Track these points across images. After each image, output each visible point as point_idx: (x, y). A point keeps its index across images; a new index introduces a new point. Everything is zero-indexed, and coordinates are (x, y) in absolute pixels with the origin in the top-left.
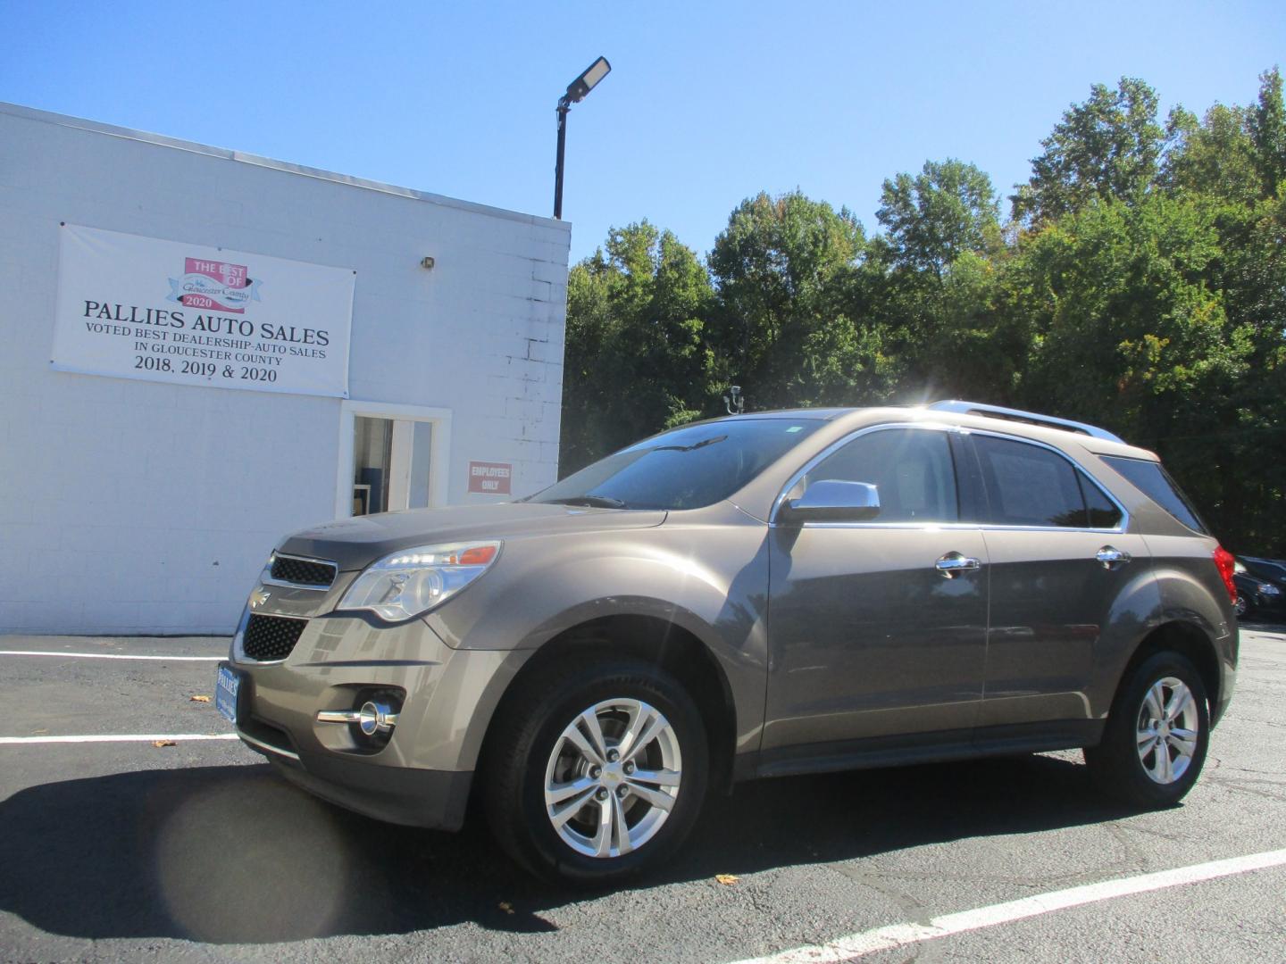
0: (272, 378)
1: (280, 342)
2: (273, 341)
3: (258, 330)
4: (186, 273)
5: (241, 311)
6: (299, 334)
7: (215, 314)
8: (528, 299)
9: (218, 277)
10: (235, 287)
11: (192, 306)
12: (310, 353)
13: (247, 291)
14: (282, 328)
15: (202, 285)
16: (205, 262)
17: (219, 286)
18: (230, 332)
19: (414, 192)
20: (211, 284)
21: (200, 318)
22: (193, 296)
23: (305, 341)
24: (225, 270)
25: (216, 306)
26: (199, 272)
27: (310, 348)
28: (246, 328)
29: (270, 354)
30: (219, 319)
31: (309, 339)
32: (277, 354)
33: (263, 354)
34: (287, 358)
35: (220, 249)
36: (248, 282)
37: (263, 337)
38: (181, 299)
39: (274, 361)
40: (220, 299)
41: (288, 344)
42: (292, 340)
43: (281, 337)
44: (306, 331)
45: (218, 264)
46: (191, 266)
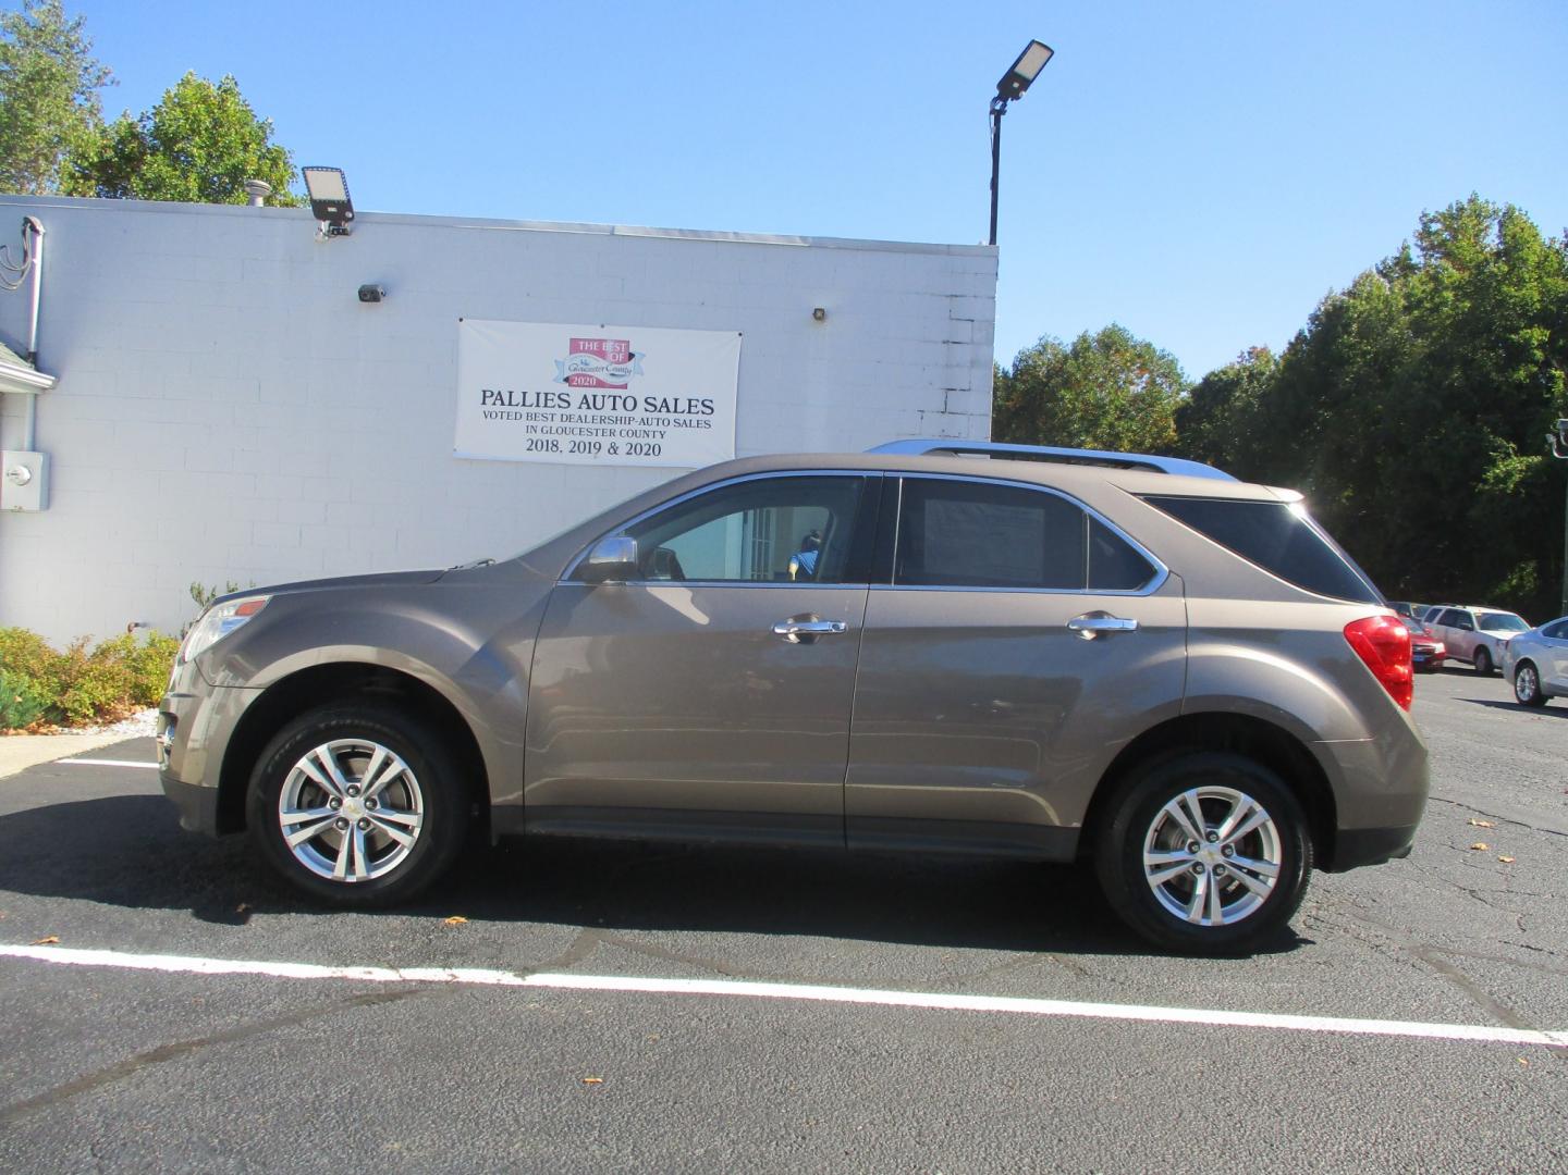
0: (657, 453)
1: (664, 414)
2: (656, 414)
3: (641, 404)
4: (571, 353)
5: (625, 387)
6: (682, 405)
7: (599, 392)
8: (944, 342)
9: (601, 354)
10: (618, 363)
11: (578, 386)
12: (694, 423)
13: (630, 365)
14: (665, 400)
15: (586, 364)
16: (589, 341)
17: (602, 363)
18: (614, 408)
19: (804, 239)
20: (594, 361)
21: (585, 397)
22: (578, 376)
23: (689, 412)
24: (608, 347)
25: (600, 384)
26: (584, 351)
27: (694, 418)
28: (630, 404)
29: (654, 427)
30: (603, 396)
31: (693, 409)
32: (661, 428)
33: (646, 428)
34: (671, 430)
35: (603, 326)
36: (631, 356)
37: (646, 410)
38: (567, 380)
39: (658, 435)
40: (603, 376)
41: (672, 416)
42: (676, 411)
43: (664, 410)
44: (690, 401)
45: (601, 341)
46: (575, 346)
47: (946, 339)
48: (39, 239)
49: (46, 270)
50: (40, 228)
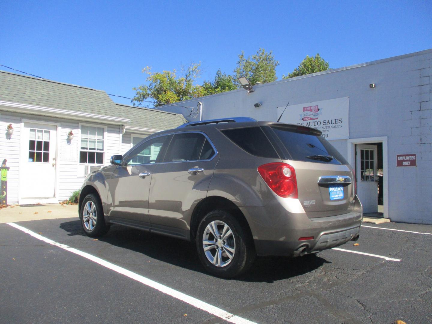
0: (327, 136)
1: (328, 125)
2: (326, 125)
3: (322, 123)
4: (303, 112)
5: (317, 119)
6: (333, 122)
7: (311, 121)
8: (418, 86)
9: (311, 110)
10: (315, 112)
11: (306, 120)
12: (337, 126)
13: (319, 112)
14: (328, 121)
15: (307, 114)
16: (308, 107)
17: (311, 113)
18: (315, 125)
19: (367, 63)
20: (309, 113)
21: (307, 123)
22: (305, 117)
23: (335, 123)
24: (312, 108)
25: (311, 119)
26: (307, 110)
27: (337, 125)
28: (319, 123)
29: (326, 129)
30: (312, 122)
31: (336, 122)
32: (328, 129)
33: (324, 130)
34: (330, 129)
35: (311, 102)
36: (319, 109)
37: (324, 124)
38: (303, 119)
39: (327, 131)
40: (312, 117)
41: (331, 125)
43: (328, 123)
44: (335, 120)
45: (311, 107)
46: (304, 110)
47: (419, 85)
48: (201, 106)
49: (203, 112)
50: (201, 104)
